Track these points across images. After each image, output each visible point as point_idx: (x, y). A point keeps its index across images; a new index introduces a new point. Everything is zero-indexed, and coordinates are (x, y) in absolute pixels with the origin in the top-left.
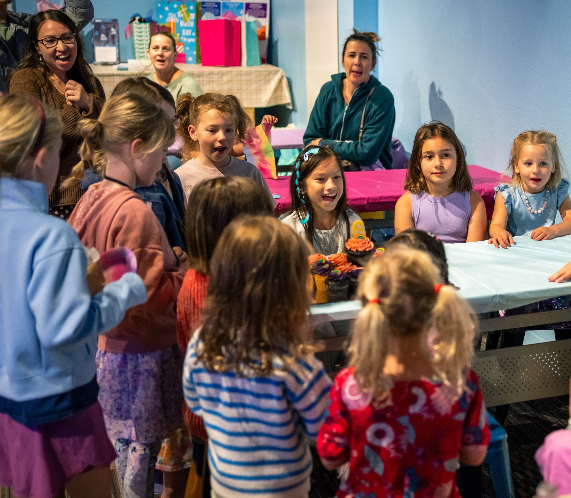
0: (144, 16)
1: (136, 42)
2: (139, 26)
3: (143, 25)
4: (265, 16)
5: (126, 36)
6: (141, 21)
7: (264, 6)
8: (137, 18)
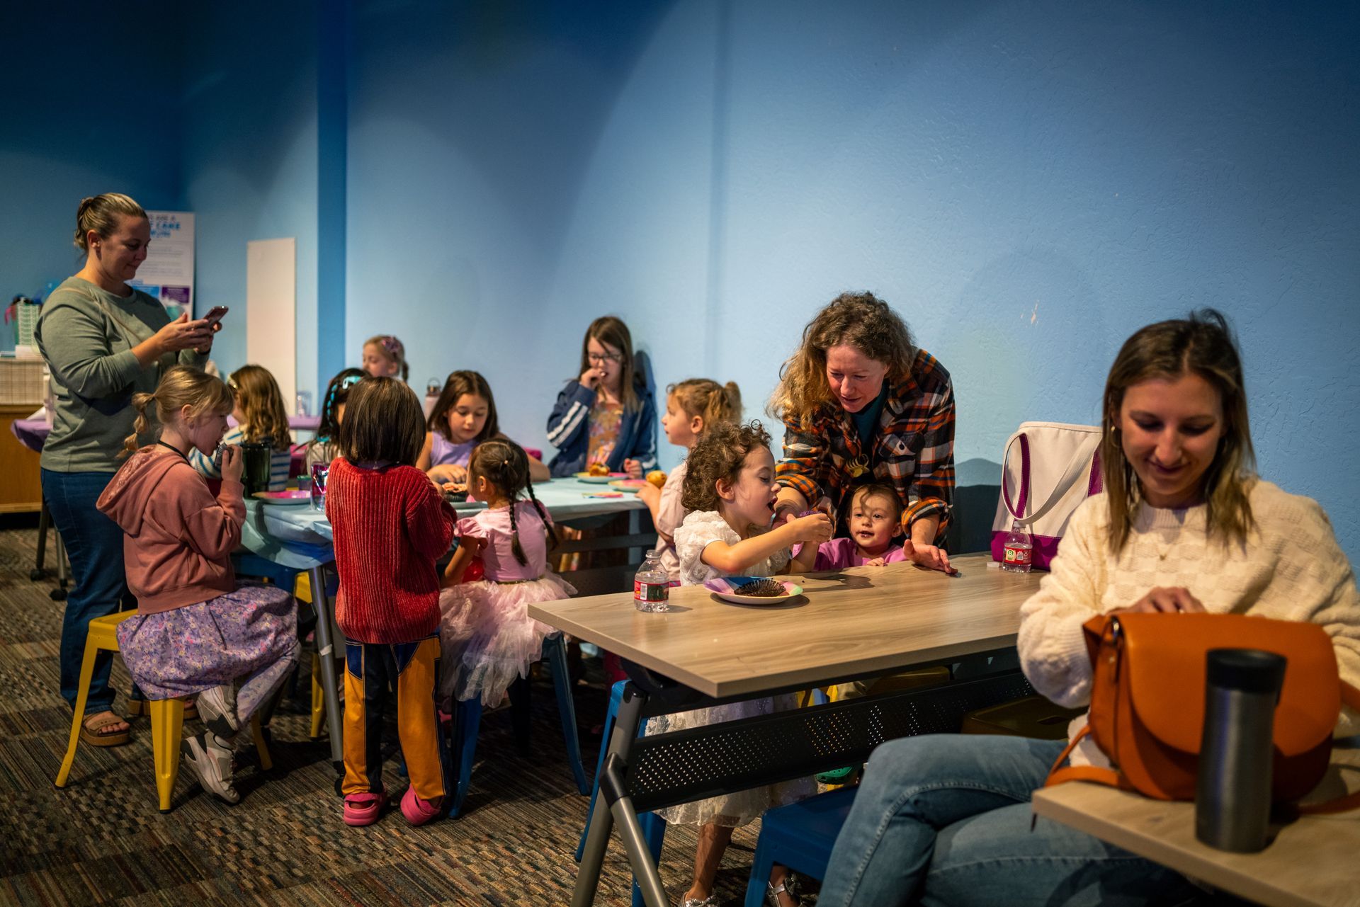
0: (31, 297)
1: (20, 327)
2: (25, 308)
3: (31, 307)
4: (187, 301)
5: (6, 320)
6: (27, 302)
7: (186, 291)
8: (22, 299)
